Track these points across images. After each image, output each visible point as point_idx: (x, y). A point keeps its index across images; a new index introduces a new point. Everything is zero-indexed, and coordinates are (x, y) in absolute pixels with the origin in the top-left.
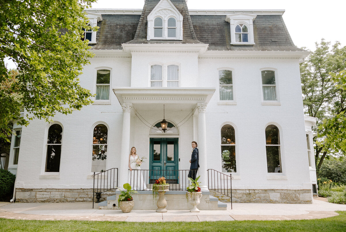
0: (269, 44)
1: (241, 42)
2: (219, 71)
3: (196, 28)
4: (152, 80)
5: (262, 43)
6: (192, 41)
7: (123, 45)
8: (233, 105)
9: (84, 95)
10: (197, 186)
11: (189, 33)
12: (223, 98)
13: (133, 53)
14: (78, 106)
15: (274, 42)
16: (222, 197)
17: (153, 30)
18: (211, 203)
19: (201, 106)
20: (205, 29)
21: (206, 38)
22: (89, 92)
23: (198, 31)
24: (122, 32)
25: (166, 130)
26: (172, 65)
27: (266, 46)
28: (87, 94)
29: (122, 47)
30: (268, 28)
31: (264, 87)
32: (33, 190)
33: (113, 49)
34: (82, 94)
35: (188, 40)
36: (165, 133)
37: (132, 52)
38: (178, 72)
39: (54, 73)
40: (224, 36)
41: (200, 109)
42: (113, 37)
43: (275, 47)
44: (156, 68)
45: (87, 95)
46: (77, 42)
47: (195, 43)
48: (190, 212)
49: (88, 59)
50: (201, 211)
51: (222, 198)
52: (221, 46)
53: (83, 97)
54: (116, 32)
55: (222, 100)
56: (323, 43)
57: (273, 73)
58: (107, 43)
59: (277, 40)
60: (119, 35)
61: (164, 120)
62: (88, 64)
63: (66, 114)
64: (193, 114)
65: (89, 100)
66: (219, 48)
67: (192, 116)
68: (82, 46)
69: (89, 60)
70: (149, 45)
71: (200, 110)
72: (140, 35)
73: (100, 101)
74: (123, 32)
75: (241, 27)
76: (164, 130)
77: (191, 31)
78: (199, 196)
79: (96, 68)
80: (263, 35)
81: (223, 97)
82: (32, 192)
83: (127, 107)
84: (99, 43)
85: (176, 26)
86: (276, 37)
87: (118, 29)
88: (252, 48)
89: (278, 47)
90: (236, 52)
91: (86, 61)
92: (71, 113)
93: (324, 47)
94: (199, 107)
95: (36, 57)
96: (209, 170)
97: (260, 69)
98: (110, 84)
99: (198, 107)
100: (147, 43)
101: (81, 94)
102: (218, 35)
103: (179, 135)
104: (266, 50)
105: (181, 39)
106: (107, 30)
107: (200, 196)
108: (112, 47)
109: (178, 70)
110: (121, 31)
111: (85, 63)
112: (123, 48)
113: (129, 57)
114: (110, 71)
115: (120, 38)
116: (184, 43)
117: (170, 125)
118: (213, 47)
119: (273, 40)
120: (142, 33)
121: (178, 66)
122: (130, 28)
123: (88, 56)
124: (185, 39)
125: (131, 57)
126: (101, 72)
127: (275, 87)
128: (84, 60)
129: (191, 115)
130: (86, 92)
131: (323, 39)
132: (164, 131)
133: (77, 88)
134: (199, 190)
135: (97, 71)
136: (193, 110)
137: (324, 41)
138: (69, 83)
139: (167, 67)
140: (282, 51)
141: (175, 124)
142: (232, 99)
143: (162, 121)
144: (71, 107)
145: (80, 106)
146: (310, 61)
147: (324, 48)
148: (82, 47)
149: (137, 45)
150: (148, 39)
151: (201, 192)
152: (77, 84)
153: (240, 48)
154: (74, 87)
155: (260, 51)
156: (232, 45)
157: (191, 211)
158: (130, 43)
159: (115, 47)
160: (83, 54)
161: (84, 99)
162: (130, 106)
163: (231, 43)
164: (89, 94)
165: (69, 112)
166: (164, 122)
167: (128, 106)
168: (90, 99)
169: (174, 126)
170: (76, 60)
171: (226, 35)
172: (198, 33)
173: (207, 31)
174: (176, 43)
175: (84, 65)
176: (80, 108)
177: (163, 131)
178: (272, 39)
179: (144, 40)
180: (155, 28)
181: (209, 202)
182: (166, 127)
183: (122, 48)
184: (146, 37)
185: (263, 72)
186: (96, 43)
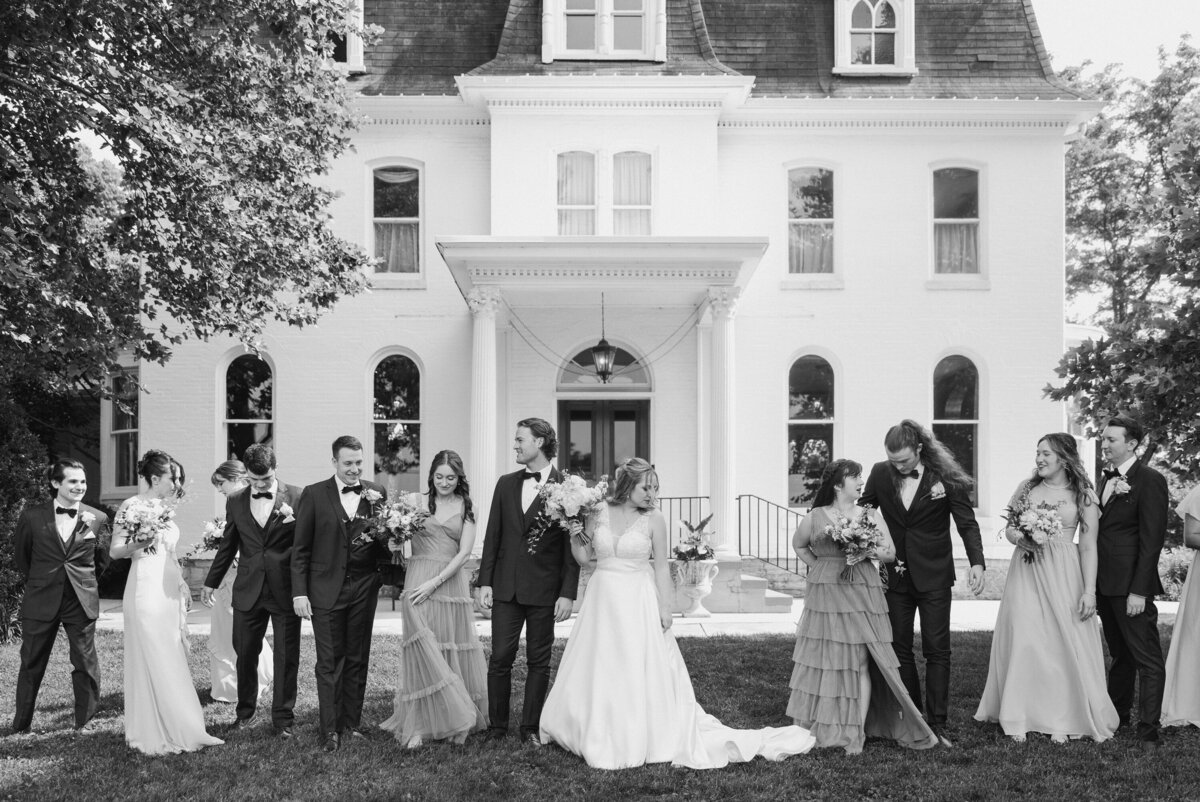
0: (967, 73)
1: (869, 62)
2: (789, 171)
3: (712, 13)
4: (560, 207)
5: (944, 66)
6: (697, 62)
7: (461, 80)
8: (831, 289)
9: (342, 261)
10: (704, 544)
11: (688, 35)
12: (798, 266)
13: (494, 111)
14: (324, 296)
15: (985, 65)
16: (786, 582)
17: (563, 22)
18: (747, 593)
19: (720, 299)
20: (746, 14)
21: (749, 51)
22: (359, 253)
23: (720, 22)
24: (454, 28)
25: (610, 373)
26: (629, 152)
27: (955, 80)
28: (355, 260)
29: (457, 88)
30: (967, 9)
31: (938, 228)
32: (196, 564)
33: (428, 92)
34: (340, 260)
35: (685, 60)
36: (608, 385)
37: (490, 107)
38: (649, 178)
39: (253, 193)
40: (810, 42)
41: (718, 309)
42: (423, 47)
43: (984, 83)
44: (574, 166)
45: (352, 262)
46: (309, 79)
47: (707, 73)
48: (683, 616)
49: (347, 133)
50: (713, 615)
51: (786, 585)
52: (800, 80)
53: (342, 268)
54: (431, 27)
55: (798, 271)
56: (1185, 52)
57: (972, 175)
58: (401, 71)
59: (994, 58)
60: (442, 41)
61: (603, 342)
62: (347, 151)
63: (301, 326)
64: (697, 322)
65: (359, 279)
66: (793, 85)
67: (693, 330)
68: (328, 93)
69: (349, 139)
70: (550, 78)
71: (718, 312)
72: (517, 41)
73: (390, 277)
74: (457, 26)
75: (874, 6)
76: (604, 374)
77: (697, 24)
78: (708, 571)
79: (369, 162)
80: (949, 37)
81: (798, 262)
82: (193, 569)
83: (484, 301)
84: (373, 69)
85: (644, 7)
86: (993, 44)
87: (440, 14)
88: (907, 88)
89: (997, 84)
90: (849, 105)
91: (339, 140)
92: (315, 322)
93: (1188, 65)
94: (716, 299)
95: (197, 145)
96: (742, 499)
97: (930, 165)
98: (419, 219)
99: (711, 302)
100: (541, 72)
101: (336, 260)
102: (791, 36)
103: (650, 390)
104: (952, 94)
105: (661, 54)
106: (400, 18)
107: (712, 573)
108: (421, 85)
109: (649, 170)
110: (450, 24)
111: (339, 149)
112: (461, 89)
113: (481, 123)
114: (417, 171)
115: (447, 48)
116: (669, 72)
117: (624, 358)
118: (772, 83)
119: (981, 58)
120: (525, 34)
121: (650, 156)
122: (481, 12)
123: (348, 124)
124: (675, 56)
125: (487, 123)
126: (386, 175)
127: (975, 227)
128: (335, 137)
129: (691, 322)
130: (351, 253)
131: (1185, 36)
132: (604, 379)
133: (322, 238)
134: (709, 554)
135: (375, 172)
136: (697, 308)
137: (1189, 43)
138: (297, 222)
139: (612, 159)
140: (1010, 98)
141: (639, 355)
142: (830, 270)
143: (596, 344)
144: (302, 301)
145: (332, 297)
146: (1131, 118)
147: (1186, 71)
148: (327, 97)
149: (508, 79)
150: (547, 57)
151: (714, 561)
152: (323, 228)
153: (867, 88)
154: (312, 235)
155: (933, 98)
156: (839, 77)
157: (686, 615)
158: (484, 72)
159: (432, 84)
160: (330, 119)
161: (346, 273)
162: (493, 300)
163: (835, 70)
164: (361, 257)
165: (309, 320)
166: (603, 348)
167: (489, 299)
168: (362, 275)
169: (635, 359)
170: (308, 141)
171: (819, 36)
172: (719, 29)
173: (751, 22)
174: (642, 73)
175: (335, 157)
176: (330, 303)
177: (599, 377)
178: (980, 51)
179: (531, 59)
180: (568, 15)
181: (740, 590)
182: (610, 366)
183: (455, 92)
184: (537, 50)
185: (939, 175)
186: (364, 69)
